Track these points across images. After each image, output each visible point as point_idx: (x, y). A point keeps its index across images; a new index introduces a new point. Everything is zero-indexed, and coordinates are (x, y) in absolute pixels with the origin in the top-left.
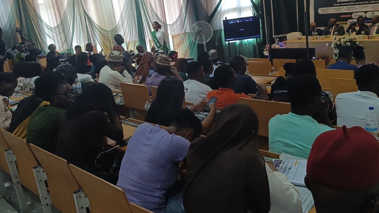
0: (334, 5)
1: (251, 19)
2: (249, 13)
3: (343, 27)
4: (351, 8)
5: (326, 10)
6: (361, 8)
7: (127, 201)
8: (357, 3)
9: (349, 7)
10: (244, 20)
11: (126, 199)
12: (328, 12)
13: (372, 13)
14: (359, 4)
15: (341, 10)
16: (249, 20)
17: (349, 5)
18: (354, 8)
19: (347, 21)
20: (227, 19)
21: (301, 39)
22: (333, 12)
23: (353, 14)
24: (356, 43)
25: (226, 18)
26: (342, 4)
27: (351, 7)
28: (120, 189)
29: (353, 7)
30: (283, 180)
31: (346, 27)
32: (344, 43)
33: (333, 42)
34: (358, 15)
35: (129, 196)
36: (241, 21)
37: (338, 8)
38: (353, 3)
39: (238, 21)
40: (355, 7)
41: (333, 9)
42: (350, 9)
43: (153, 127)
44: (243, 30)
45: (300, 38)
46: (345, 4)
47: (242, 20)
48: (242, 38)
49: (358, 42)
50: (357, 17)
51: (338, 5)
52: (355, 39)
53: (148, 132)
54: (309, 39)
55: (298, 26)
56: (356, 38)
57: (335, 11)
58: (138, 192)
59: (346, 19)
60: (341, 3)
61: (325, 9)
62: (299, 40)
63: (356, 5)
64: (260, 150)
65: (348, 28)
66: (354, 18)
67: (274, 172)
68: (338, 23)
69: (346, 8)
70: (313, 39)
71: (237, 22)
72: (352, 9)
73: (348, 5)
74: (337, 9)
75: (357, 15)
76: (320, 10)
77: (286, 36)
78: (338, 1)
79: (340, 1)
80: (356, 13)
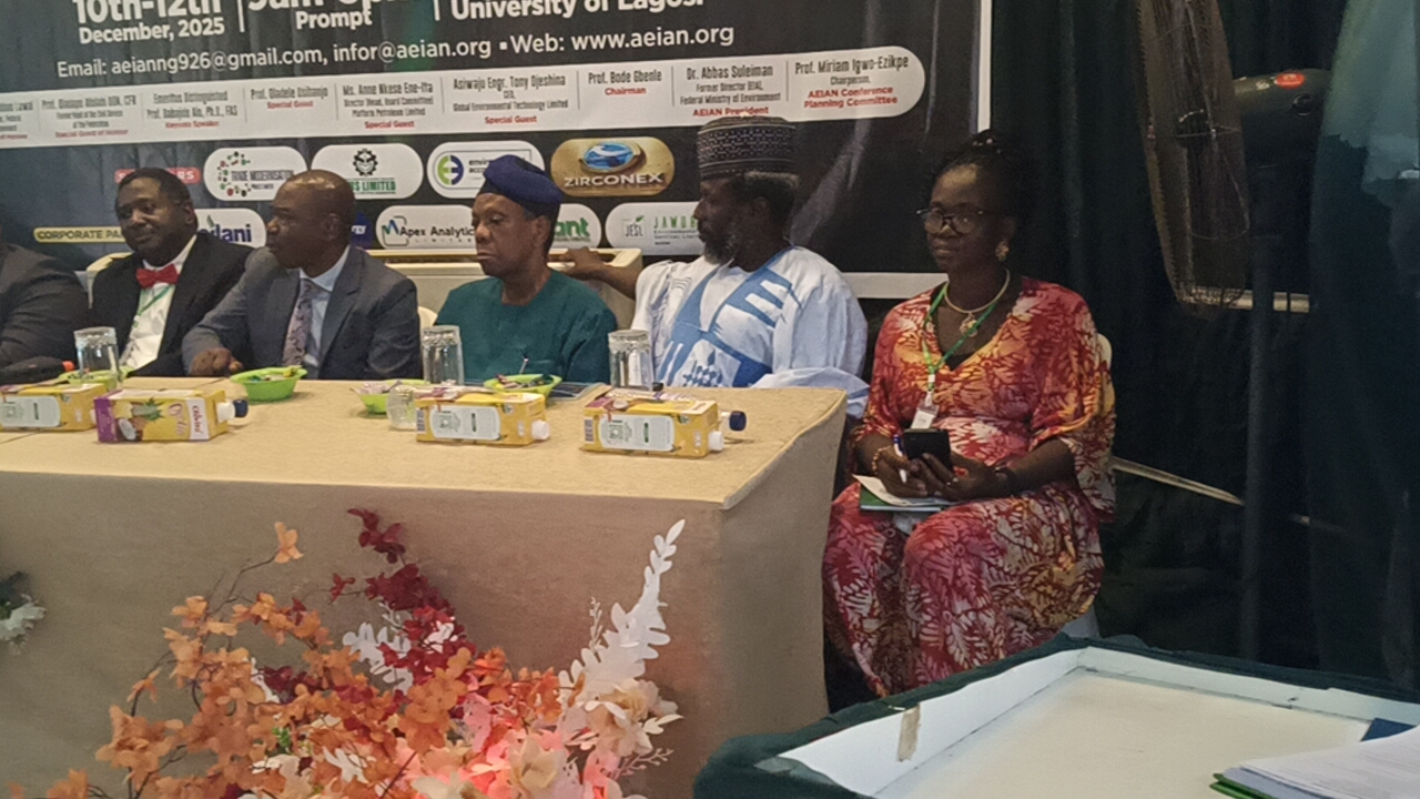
0: (61, 69)
4: (189, 106)
6: (270, 106)
8: (235, 62)
9: (177, 98)
12: (21, 129)
13: (357, 158)
14: (247, 72)
17: (174, 71)
18: (209, 104)
22: (58, 135)
26: (119, 68)
27: (189, 97)
29: (203, 98)
34: (248, 168)
37: (90, 102)
38: (201, 60)
40: (223, 96)
41: (48, 104)
42: (185, 113)
50: (241, 185)
51: (88, 70)
57: (67, 125)
60: (108, 52)
63: (226, 74)
66: (221, 195)
69: (154, 107)
72: (197, 113)
73: (169, 78)
74: (84, 109)
75: (239, 168)
78: (82, 30)
79: (97, 36)
80: (231, 151)
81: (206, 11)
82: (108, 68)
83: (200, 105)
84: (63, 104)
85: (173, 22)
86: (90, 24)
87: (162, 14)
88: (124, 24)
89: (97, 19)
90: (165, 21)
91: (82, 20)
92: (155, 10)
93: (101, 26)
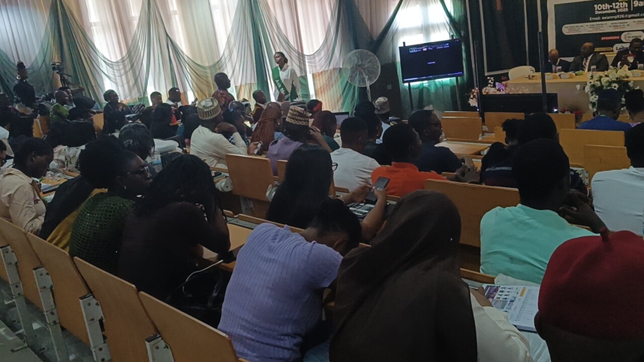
0: (591, 19)
1: (448, 44)
2: (443, 35)
3: (606, 58)
4: (619, 25)
5: (577, 28)
6: (637, 24)
7: (236, 355)
8: (630, 16)
9: (616, 23)
10: (435, 46)
11: (234, 351)
12: (580, 30)
14: (632, 18)
15: (602, 28)
16: (443, 46)
17: (616, 18)
18: (624, 24)
19: (612, 47)
20: (406, 45)
21: (534, 78)
22: (589, 31)
23: (623, 35)
24: (629, 84)
25: (404, 43)
26: (603, 18)
27: (619, 23)
28: (224, 335)
29: (622, 23)
30: (500, 321)
31: (611, 57)
32: (608, 84)
33: (588, 83)
34: (631, 36)
35: (238, 347)
36: (429, 48)
37: (597, 25)
38: (623, 16)
39: (426, 48)
40: (627, 23)
41: (587, 25)
42: (618, 26)
43: (280, 230)
44: (434, 63)
45: (531, 77)
46: (609, 18)
47: (431, 46)
48: (431, 77)
49: (632, 82)
50: (629, 39)
51: (597, 19)
52: (627, 77)
53: (270, 238)
54: (546, 77)
55: (527, 54)
56: (628, 75)
57: (591, 29)
58: (253, 340)
59: (611, 44)
60: (601, 15)
61: (574, 27)
62: (530, 79)
63: (628, 18)
64: (461, 269)
65: (614, 58)
66: (624, 41)
67: (484, 308)
68: (597, 50)
69: (610, 25)
70: (553, 78)
71: (422, 49)
72: (620, 26)
73: (614, 19)
74: (595, 26)
75: (629, 36)
76: (565, 27)
77: (508, 73)
78: (596, 12)
79: (600, 13)
80: (627, 33)
81: (624, 6)
82: (601, 18)
83: (621, 25)
84: (591, 25)
85: (617, 10)
86: (598, 10)
87: (614, 8)
88: (605, 10)
89: (599, 9)
90: (614, 9)
91: (596, 9)
92: (613, 7)
93: (600, 11)
